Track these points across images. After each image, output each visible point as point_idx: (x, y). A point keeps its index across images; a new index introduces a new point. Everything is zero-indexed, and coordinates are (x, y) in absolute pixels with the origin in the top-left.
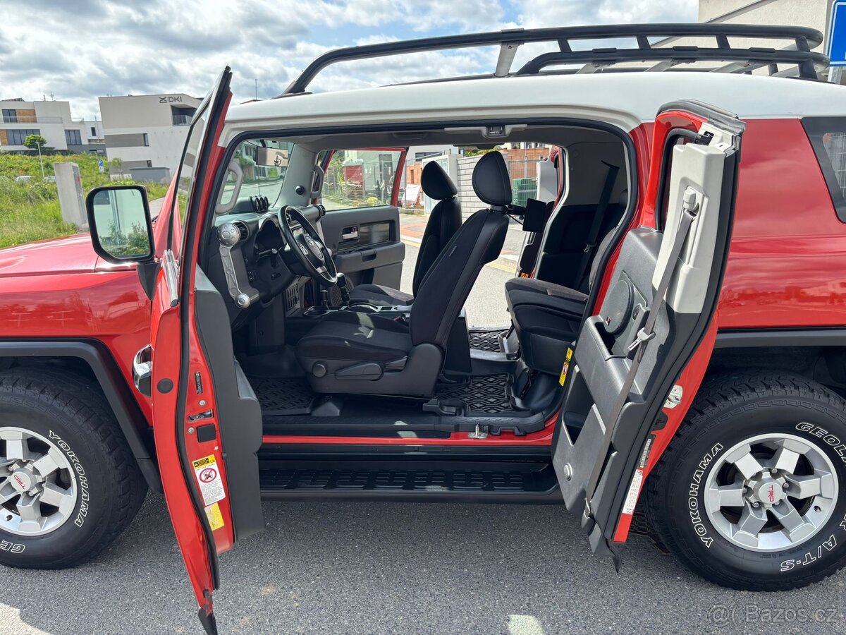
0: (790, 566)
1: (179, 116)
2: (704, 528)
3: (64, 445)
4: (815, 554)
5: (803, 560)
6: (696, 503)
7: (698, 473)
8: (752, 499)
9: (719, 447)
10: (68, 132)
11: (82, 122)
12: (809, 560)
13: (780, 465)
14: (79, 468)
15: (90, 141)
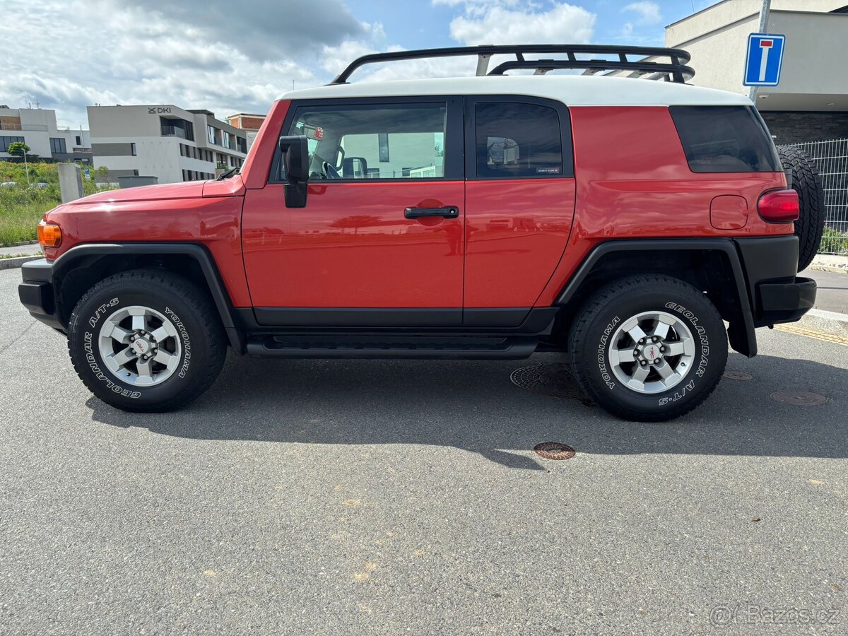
0: (665, 402)
1: (168, 127)
2: (608, 376)
3: (175, 318)
4: (681, 394)
5: (673, 398)
6: (603, 359)
7: (604, 337)
8: (641, 358)
9: (616, 319)
10: (53, 140)
11: (67, 131)
12: (677, 397)
13: (656, 333)
14: (185, 335)
15: (74, 149)
